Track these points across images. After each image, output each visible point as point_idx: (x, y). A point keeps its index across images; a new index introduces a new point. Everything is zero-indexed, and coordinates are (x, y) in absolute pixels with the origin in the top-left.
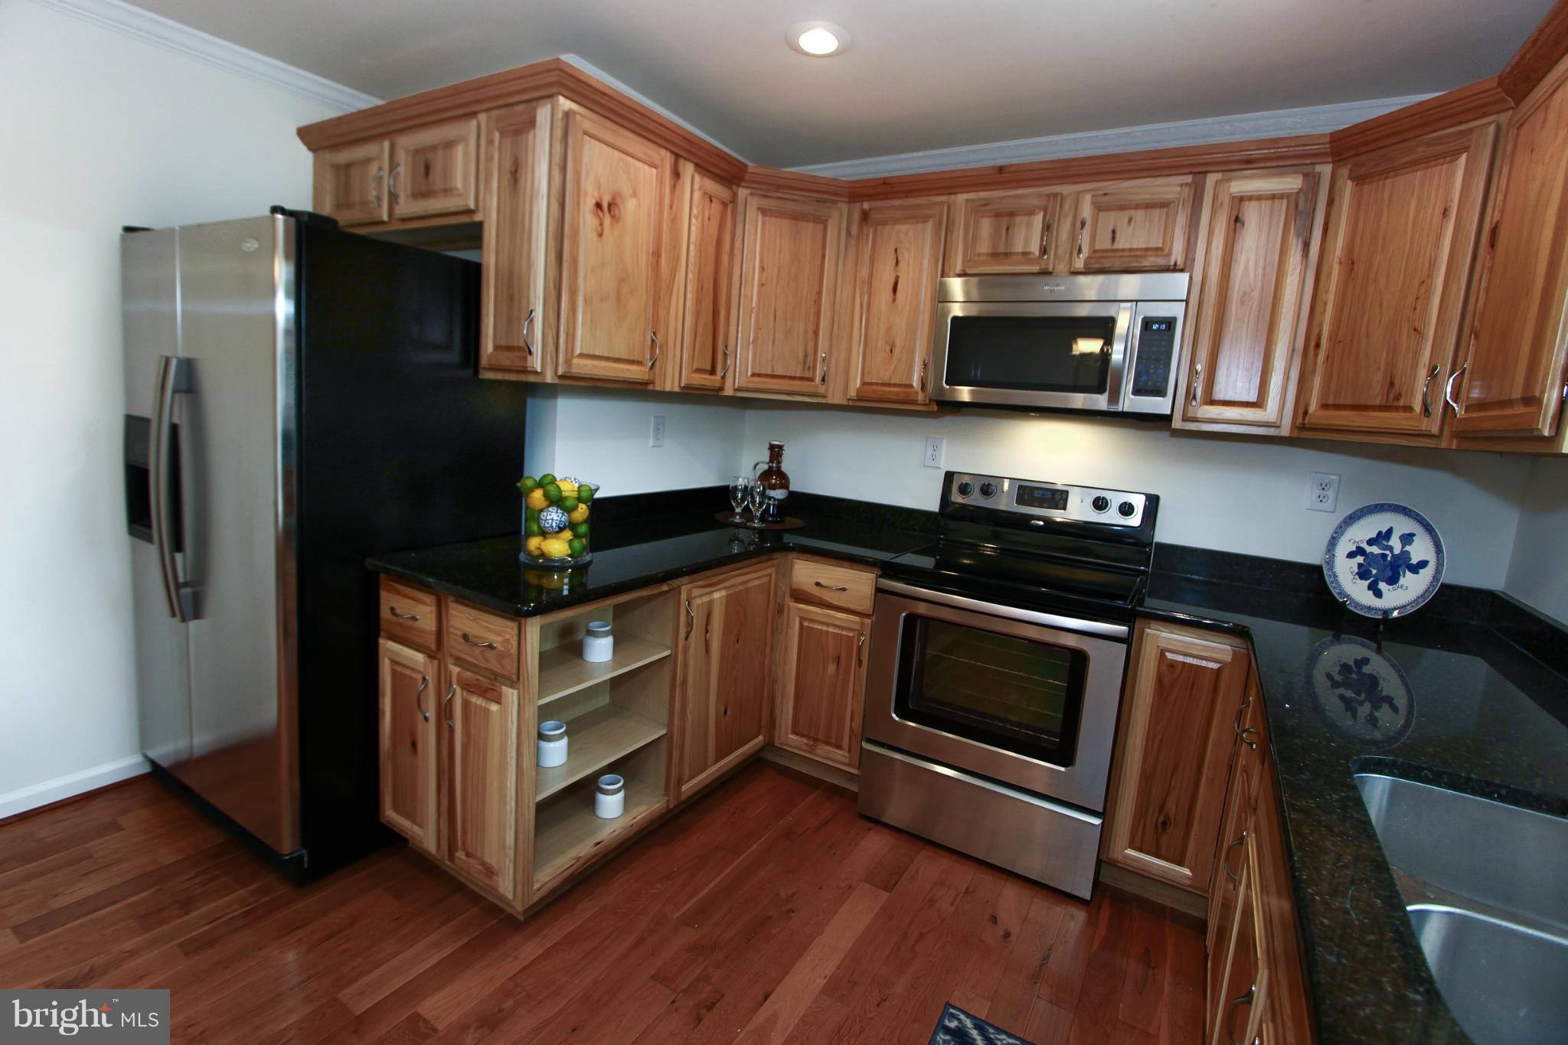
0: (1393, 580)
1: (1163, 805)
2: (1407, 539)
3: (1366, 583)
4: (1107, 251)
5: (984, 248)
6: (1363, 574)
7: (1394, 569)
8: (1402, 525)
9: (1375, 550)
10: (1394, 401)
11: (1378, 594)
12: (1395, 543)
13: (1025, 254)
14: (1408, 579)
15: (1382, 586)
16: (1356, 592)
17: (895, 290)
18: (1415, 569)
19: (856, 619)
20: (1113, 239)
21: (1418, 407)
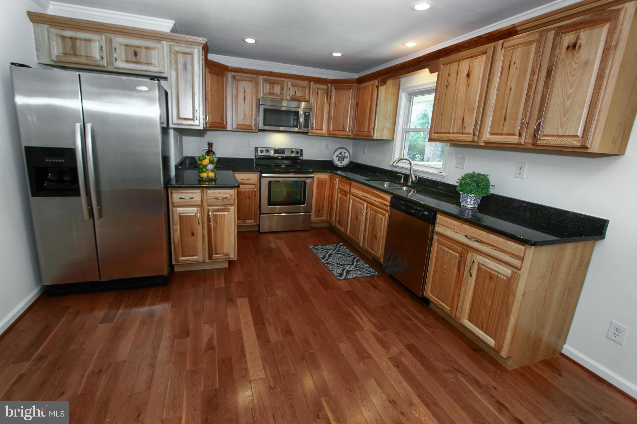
0: (343, 160)
1: (319, 207)
2: (345, 153)
3: (339, 161)
4: (294, 96)
5: (268, 91)
6: (339, 160)
7: (343, 158)
8: (344, 151)
9: (340, 155)
10: (344, 130)
11: (341, 163)
12: (343, 154)
13: (277, 94)
14: (345, 160)
15: (342, 161)
16: (338, 163)
17: (244, 99)
18: (346, 158)
19: (254, 186)
20: (295, 93)
21: (348, 130)
